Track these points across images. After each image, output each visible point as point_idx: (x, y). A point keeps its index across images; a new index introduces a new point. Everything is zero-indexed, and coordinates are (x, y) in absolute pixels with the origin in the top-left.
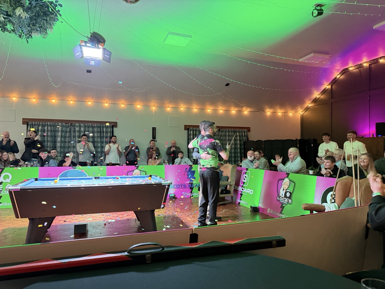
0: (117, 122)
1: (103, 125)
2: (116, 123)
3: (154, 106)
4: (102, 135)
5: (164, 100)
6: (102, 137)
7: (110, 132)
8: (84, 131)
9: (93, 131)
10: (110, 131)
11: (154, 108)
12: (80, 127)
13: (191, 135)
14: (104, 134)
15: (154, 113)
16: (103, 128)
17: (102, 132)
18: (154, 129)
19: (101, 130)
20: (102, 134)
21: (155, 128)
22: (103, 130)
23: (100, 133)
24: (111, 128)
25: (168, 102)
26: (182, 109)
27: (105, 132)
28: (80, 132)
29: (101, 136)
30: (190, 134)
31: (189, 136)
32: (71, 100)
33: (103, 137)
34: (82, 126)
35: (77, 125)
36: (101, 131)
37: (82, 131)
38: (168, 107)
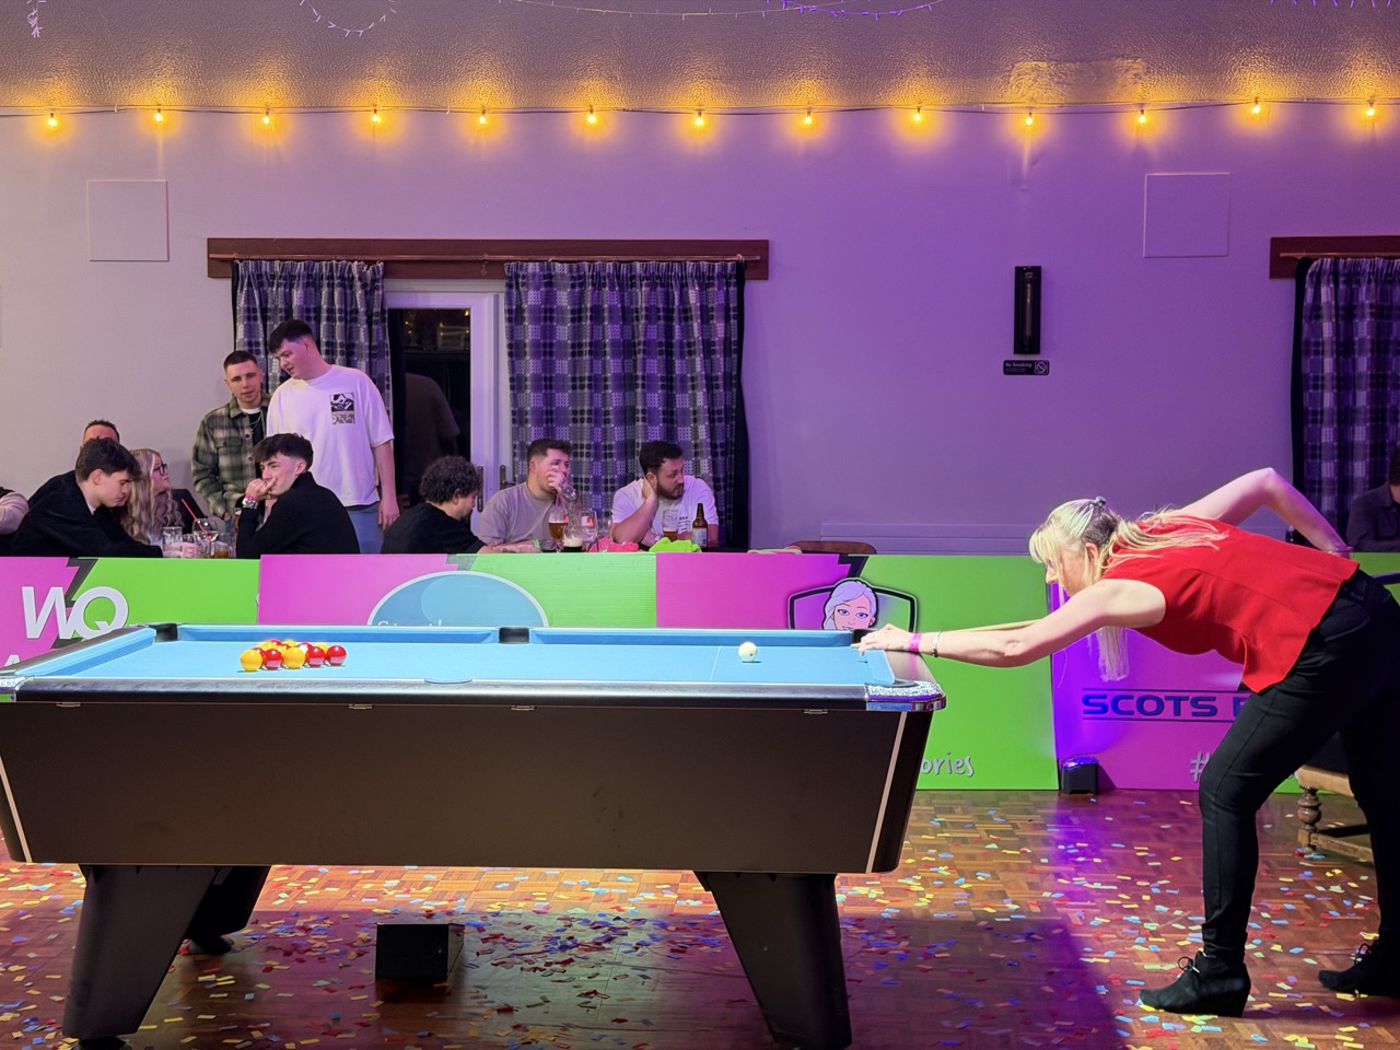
0: (767, 241)
1: (683, 265)
2: (763, 247)
3: (1030, 110)
4: (677, 335)
5: (1111, 56)
6: (676, 350)
7: (723, 313)
8: (573, 312)
9: (623, 307)
10: (727, 309)
11: (1029, 121)
12: (550, 285)
13: (1324, 311)
14: (696, 325)
15: (1034, 161)
16: (683, 286)
17: (675, 315)
18: (1028, 282)
19: (668, 299)
20: (677, 327)
21: (1037, 271)
22: (684, 298)
23: (662, 322)
24: (728, 284)
25: (1139, 66)
26: (1256, 110)
27: (696, 313)
28: (551, 319)
29: (669, 345)
30: (1316, 307)
31: (1306, 326)
32: (477, 104)
33: (687, 349)
34: (563, 275)
35: (534, 275)
36: (669, 311)
37: (562, 310)
38: (1141, 107)
